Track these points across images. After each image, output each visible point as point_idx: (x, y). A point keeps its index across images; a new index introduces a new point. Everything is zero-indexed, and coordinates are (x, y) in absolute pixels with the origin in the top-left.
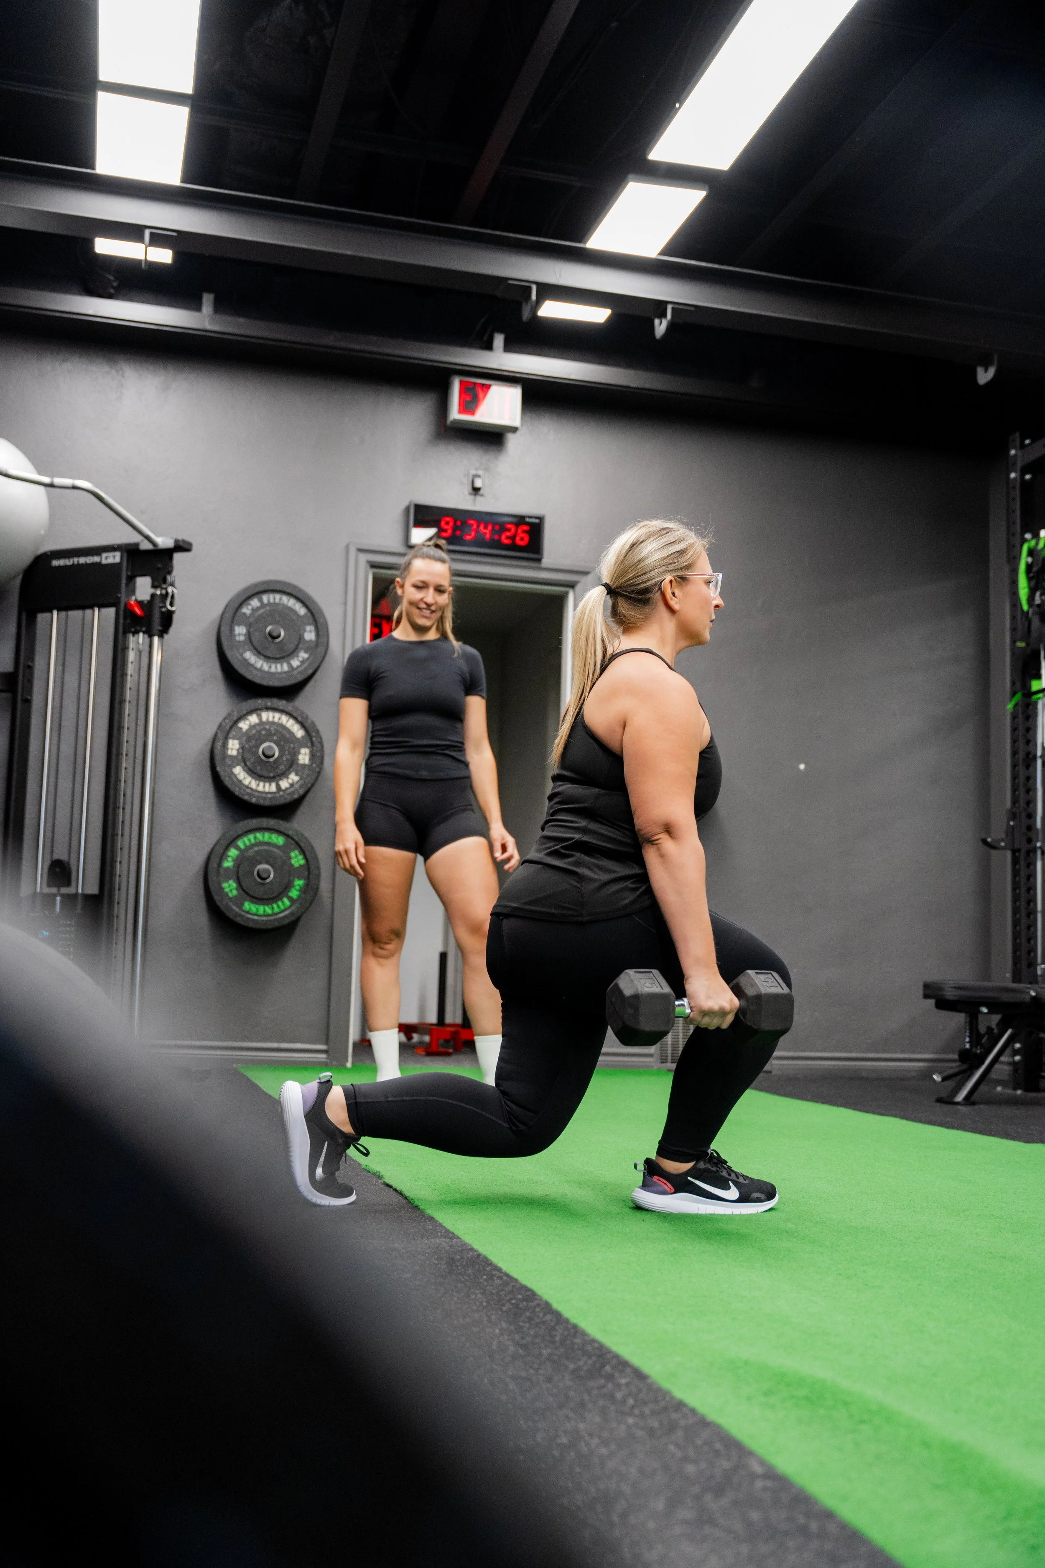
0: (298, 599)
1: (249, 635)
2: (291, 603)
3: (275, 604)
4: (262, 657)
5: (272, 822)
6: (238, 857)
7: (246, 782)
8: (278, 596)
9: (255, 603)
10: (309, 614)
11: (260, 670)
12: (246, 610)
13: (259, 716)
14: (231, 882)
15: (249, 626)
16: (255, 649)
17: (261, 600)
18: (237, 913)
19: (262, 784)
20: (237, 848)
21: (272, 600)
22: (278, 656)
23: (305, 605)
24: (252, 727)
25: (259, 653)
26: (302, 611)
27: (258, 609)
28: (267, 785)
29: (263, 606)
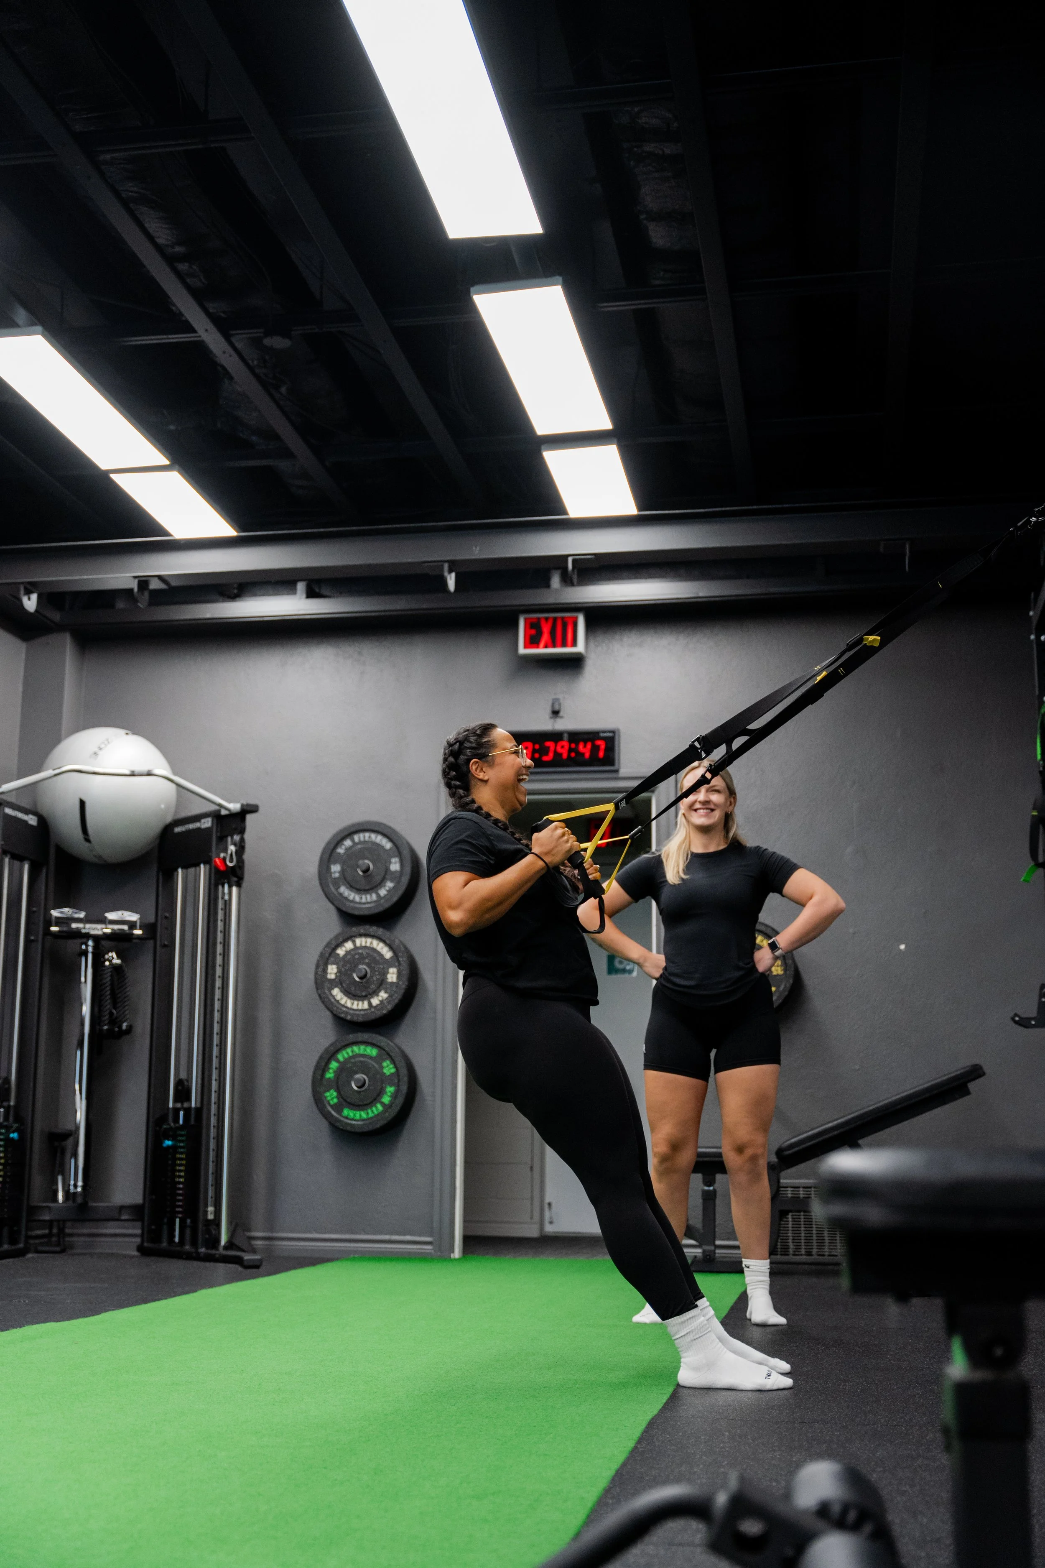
0: (385, 835)
1: (343, 871)
2: (379, 839)
3: (365, 842)
4: (354, 890)
5: (365, 1036)
6: (338, 1068)
7: (343, 1002)
8: (367, 835)
9: (348, 843)
10: (395, 848)
11: (353, 901)
12: (341, 850)
13: (354, 942)
14: (332, 1091)
15: (343, 863)
16: (349, 884)
17: (353, 840)
18: (336, 1118)
19: (356, 1003)
20: (338, 1061)
21: (362, 839)
22: (367, 888)
23: (390, 839)
24: (348, 953)
25: (352, 887)
26: (388, 845)
27: (351, 848)
28: (360, 1003)
29: (355, 844)
